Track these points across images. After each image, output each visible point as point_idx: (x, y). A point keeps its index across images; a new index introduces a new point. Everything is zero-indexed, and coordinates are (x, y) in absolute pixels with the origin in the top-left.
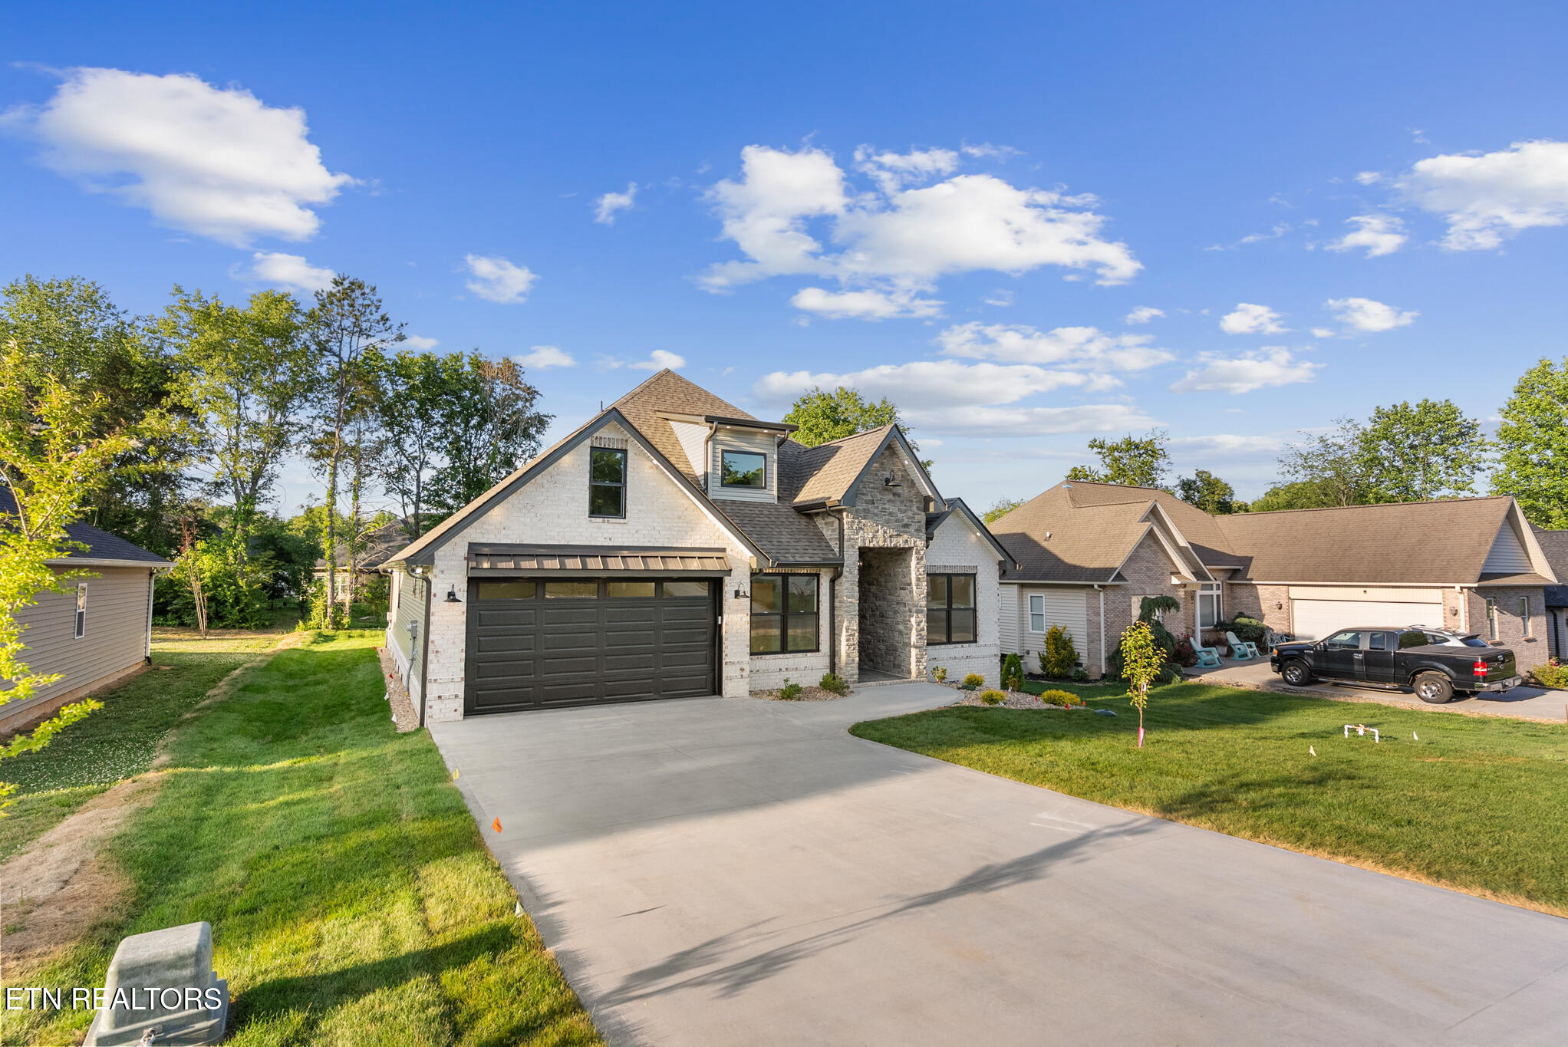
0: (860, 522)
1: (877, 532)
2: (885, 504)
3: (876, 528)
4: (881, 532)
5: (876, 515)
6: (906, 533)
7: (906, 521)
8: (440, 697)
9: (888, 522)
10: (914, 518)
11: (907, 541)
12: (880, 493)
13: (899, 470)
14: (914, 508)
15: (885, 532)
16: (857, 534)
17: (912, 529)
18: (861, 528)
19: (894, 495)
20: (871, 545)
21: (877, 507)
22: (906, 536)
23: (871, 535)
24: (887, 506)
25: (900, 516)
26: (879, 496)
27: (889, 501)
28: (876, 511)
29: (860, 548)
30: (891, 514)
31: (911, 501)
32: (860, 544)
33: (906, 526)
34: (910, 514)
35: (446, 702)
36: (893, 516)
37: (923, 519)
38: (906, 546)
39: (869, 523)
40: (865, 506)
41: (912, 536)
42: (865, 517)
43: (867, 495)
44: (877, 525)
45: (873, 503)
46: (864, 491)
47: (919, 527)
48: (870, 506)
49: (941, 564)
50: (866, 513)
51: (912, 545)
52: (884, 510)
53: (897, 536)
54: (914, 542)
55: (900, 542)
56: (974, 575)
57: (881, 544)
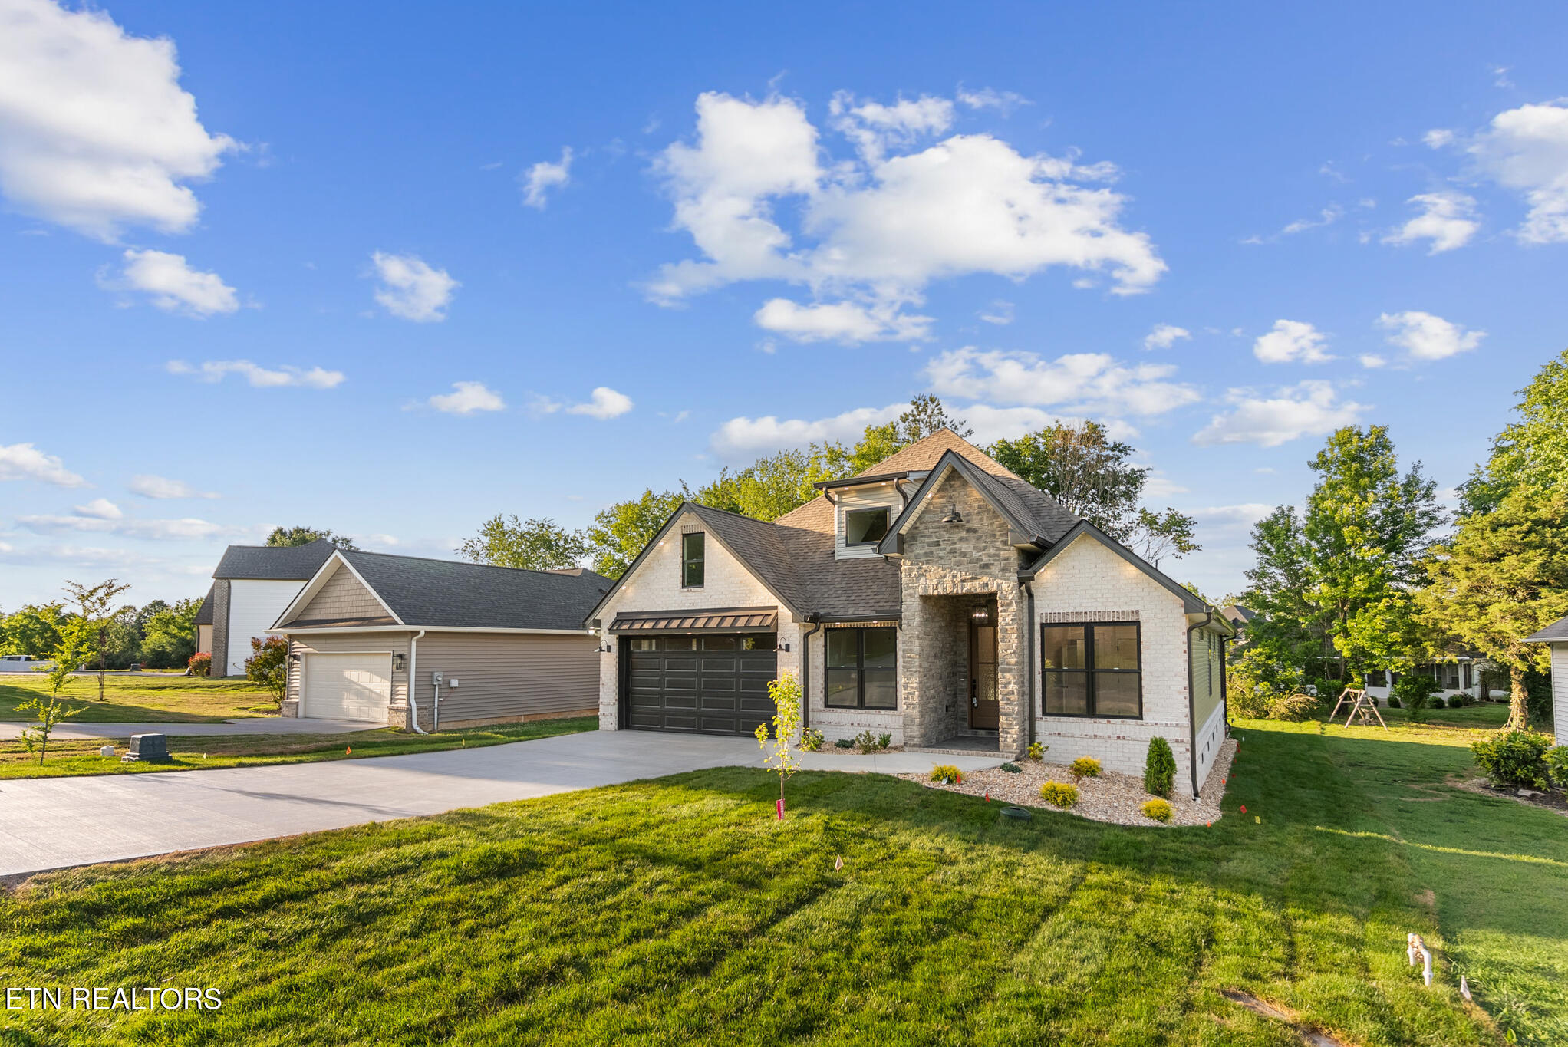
0: (920, 568)
1: (944, 577)
2: (955, 544)
3: (943, 573)
4: (948, 578)
5: (942, 558)
6: (986, 574)
7: (985, 560)
9: (958, 564)
10: (998, 555)
11: (987, 585)
12: (948, 531)
14: (999, 544)
15: (954, 577)
16: (919, 581)
17: (995, 570)
18: (922, 575)
19: (968, 531)
20: (936, 593)
21: (944, 549)
22: (985, 579)
23: (936, 582)
24: (957, 546)
25: (976, 555)
26: (946, 536)
27: (961, 540)
28: (942, 553)
29: (922, 597)
30: (964, 555)
32: (922, 592)
33: (986, 566)
34: (992, 551)
36: (965, 556)
37: (1012, 555)
38: (986, 591)
39: (933, 567)
40: (927, 549)
41: (996, 577)
42: (928, 562)
43: (930, 536)
44: (944, 569)
45: (939, 545)
46: (927, 532)
47: (1005, 565)
48: (934, 549)
49: (1071, 610)
50: (928, 558)
51: (995, 589)
52: (953, 552)
53: (973, 579)
54: (998, 586)
55: (976, 587)
56: (1137, 623)
57: (949, 591)
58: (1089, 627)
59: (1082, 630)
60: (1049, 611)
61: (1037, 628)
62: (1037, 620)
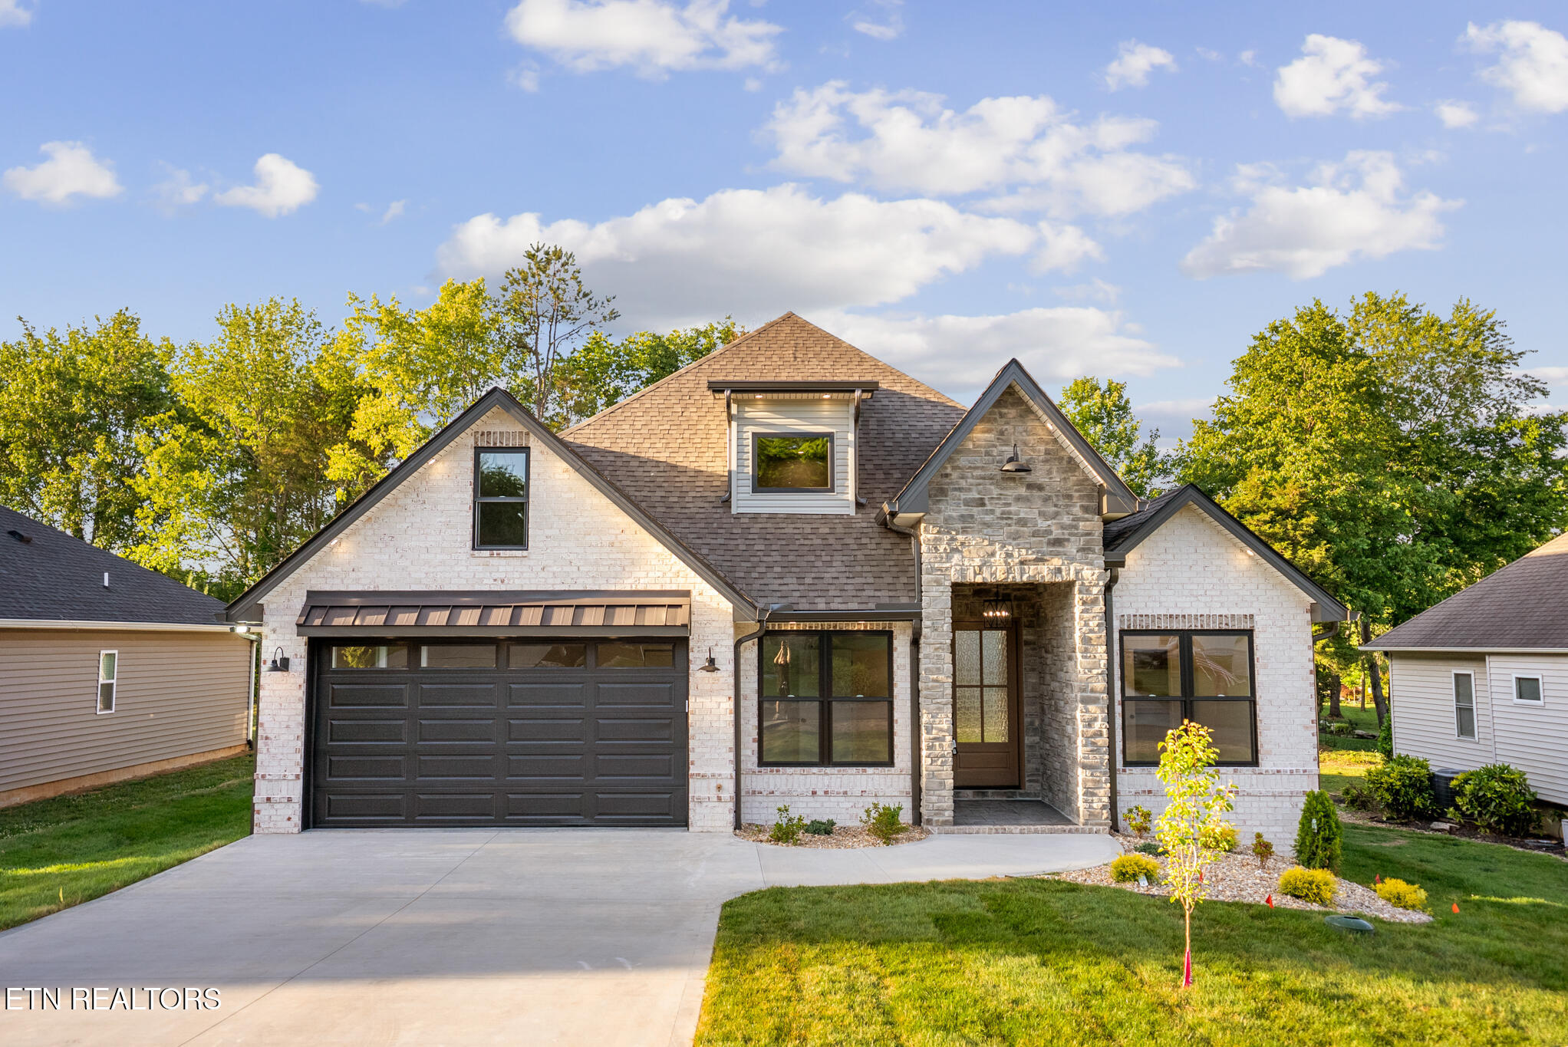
0: (953, 539)
1: (993, 554)
2: (1009, 505)
3: (990, 549)
4: (999, 557)
5: (987, 525)
6: (1057, 554)
7: (1056, 533)
8: (269, 799)
9: (1015, 537)
10: (1076, 527)
11: (1059, 571)
12: (997, 484)
13: (1041, 441)
14: (1077, 510)
15: (1009, 555)
16: (949, 559)
17: (1071, 548)
18: (956, 550)
19: (1030, 486)
20: (979, 579)
21: (992, 512)
22: (1056, 562)
23: (977, 562)
24: (1013, 509)
25: (1043, 524)
26: (995, 492)
27: (1018, 499)
28: (988, 518)
29: (956, 587)
30: (1023, 522)
31: (1069, 497)
32: (954, 577)
33: (1058, 542)
34: (1066, 520)
35: (277, 806)
36: (1025, 525)
37: (1095, 526)
38: (1059, 579)
39: (974, 540)
40: (963, 510)
41: (1072, 560)
42: (964, 531)
43: (969, 490)
44: (991, 543)
45: (983, 504)
46: (963, 483)
47: (1087, 542)
48: (975, 510)
49: (1163, 612)
50: (967, 523)
51: (1072, 577)
52: (1006, 516)
53: (1039, 560)
54: (1077, 573)
55: (1043, 573)
56: (1249, 633)
57: (1000, 577)
58: (1186, 637)
59: (1173, 642)
60: (1132, 612)
61: (1116, 636)
62: (1117, 625)
